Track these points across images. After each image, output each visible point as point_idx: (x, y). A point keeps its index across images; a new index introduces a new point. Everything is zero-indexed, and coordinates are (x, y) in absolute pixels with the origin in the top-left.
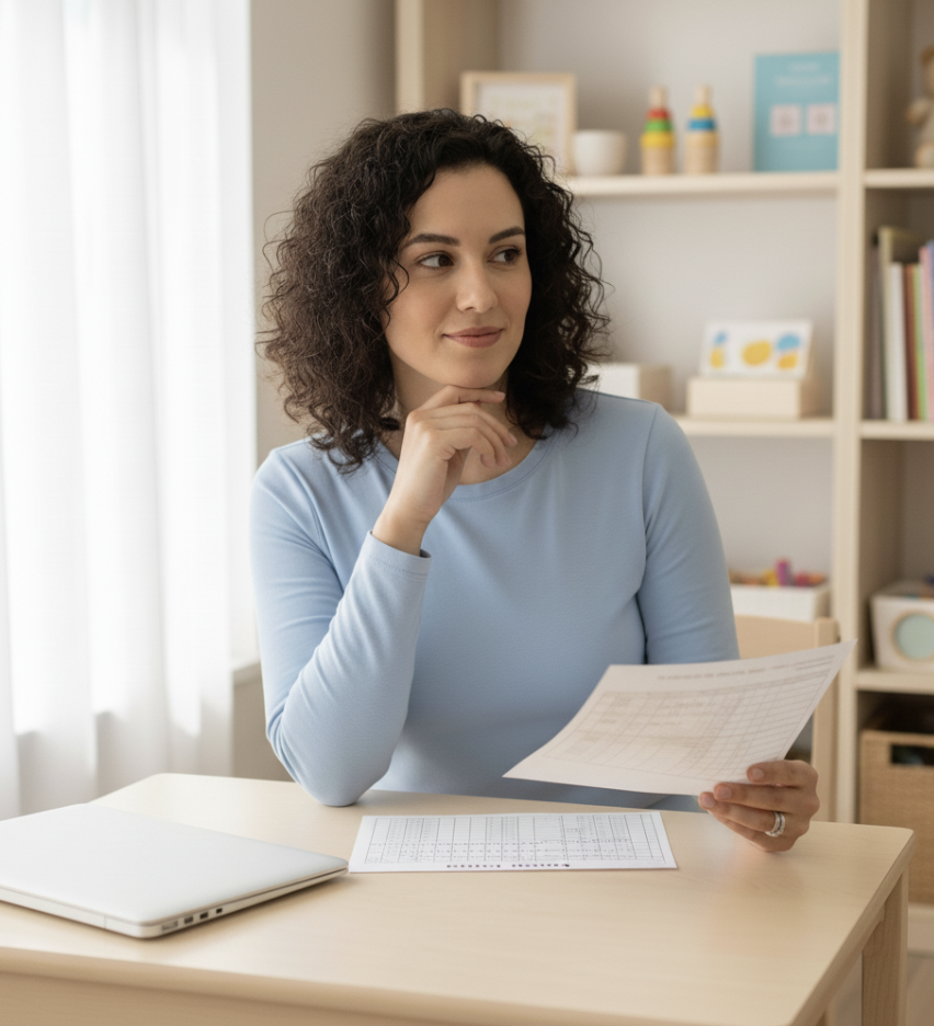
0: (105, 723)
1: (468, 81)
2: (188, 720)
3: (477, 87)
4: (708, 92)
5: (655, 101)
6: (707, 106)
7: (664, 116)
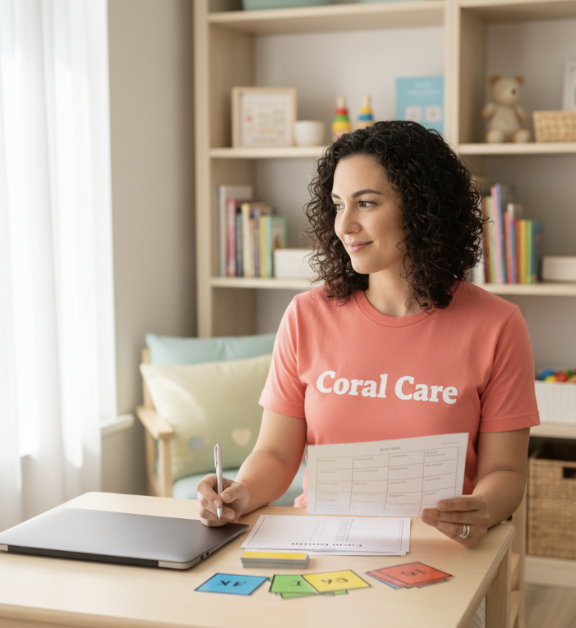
0: (26, 462)
1: (236, 92)
2: (76, 460)
3: (241, 95)
4: (370, 99)
5: (340, 104)
6: (369, 107)
7: (345, 113)
